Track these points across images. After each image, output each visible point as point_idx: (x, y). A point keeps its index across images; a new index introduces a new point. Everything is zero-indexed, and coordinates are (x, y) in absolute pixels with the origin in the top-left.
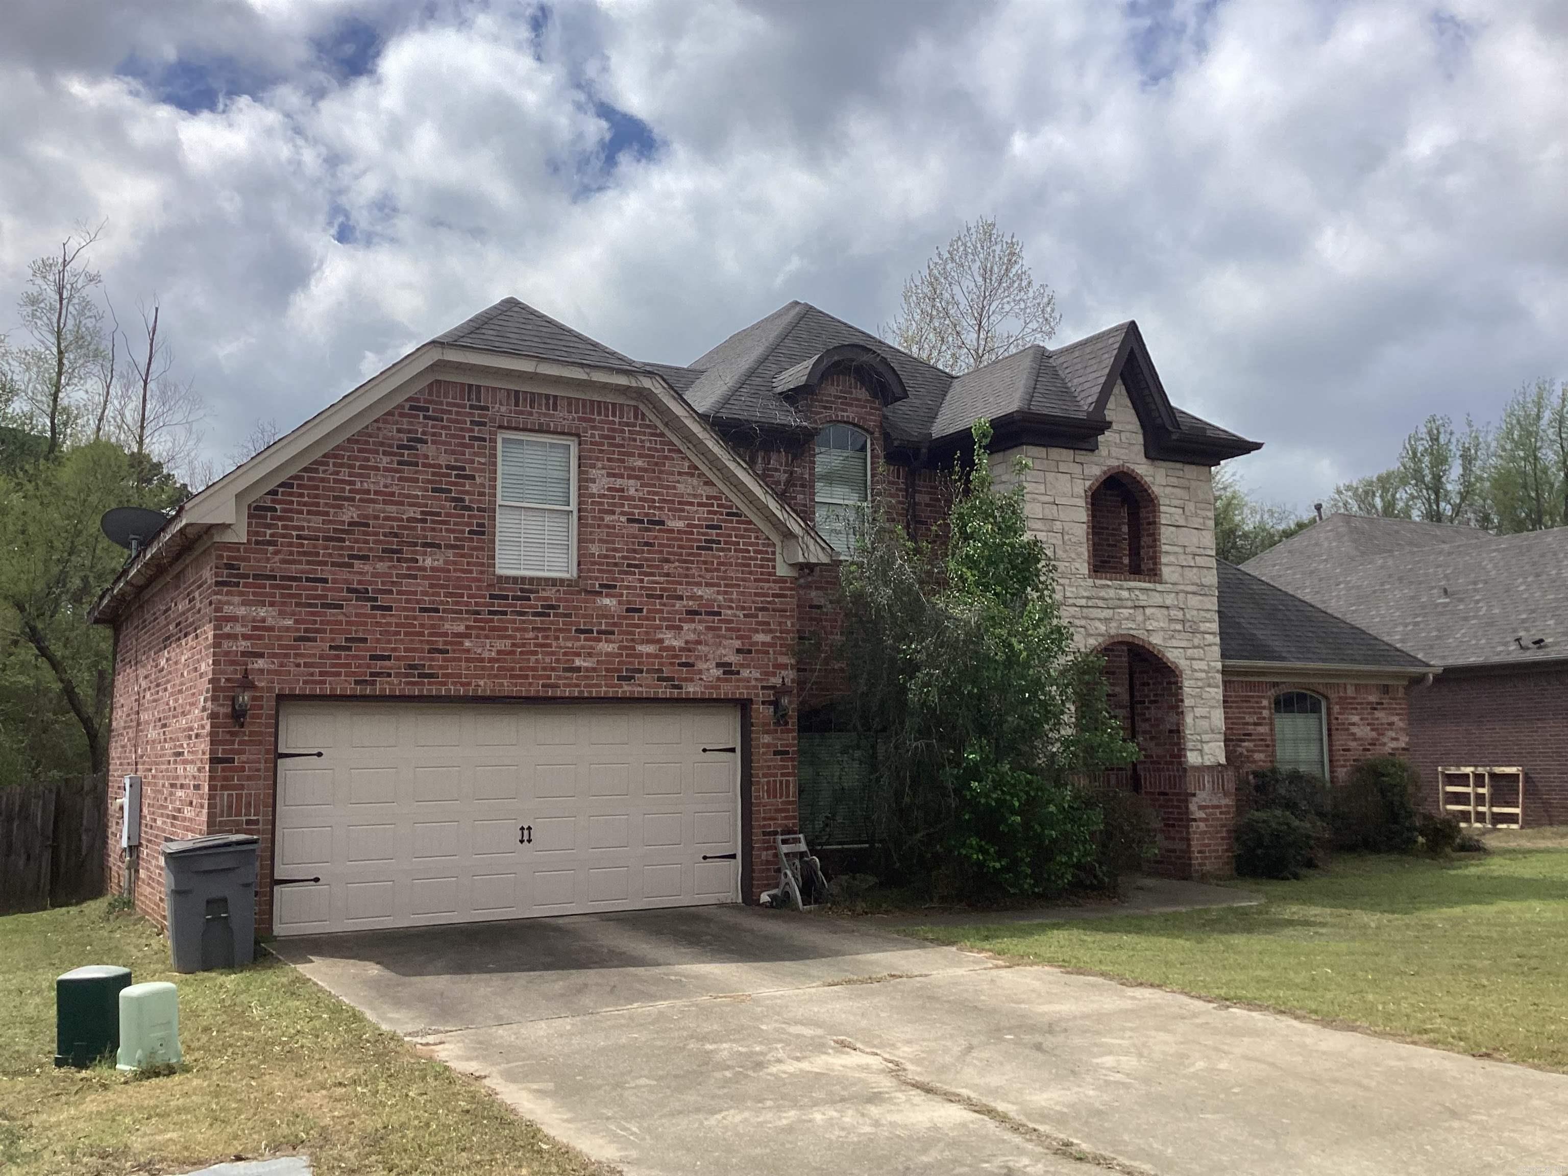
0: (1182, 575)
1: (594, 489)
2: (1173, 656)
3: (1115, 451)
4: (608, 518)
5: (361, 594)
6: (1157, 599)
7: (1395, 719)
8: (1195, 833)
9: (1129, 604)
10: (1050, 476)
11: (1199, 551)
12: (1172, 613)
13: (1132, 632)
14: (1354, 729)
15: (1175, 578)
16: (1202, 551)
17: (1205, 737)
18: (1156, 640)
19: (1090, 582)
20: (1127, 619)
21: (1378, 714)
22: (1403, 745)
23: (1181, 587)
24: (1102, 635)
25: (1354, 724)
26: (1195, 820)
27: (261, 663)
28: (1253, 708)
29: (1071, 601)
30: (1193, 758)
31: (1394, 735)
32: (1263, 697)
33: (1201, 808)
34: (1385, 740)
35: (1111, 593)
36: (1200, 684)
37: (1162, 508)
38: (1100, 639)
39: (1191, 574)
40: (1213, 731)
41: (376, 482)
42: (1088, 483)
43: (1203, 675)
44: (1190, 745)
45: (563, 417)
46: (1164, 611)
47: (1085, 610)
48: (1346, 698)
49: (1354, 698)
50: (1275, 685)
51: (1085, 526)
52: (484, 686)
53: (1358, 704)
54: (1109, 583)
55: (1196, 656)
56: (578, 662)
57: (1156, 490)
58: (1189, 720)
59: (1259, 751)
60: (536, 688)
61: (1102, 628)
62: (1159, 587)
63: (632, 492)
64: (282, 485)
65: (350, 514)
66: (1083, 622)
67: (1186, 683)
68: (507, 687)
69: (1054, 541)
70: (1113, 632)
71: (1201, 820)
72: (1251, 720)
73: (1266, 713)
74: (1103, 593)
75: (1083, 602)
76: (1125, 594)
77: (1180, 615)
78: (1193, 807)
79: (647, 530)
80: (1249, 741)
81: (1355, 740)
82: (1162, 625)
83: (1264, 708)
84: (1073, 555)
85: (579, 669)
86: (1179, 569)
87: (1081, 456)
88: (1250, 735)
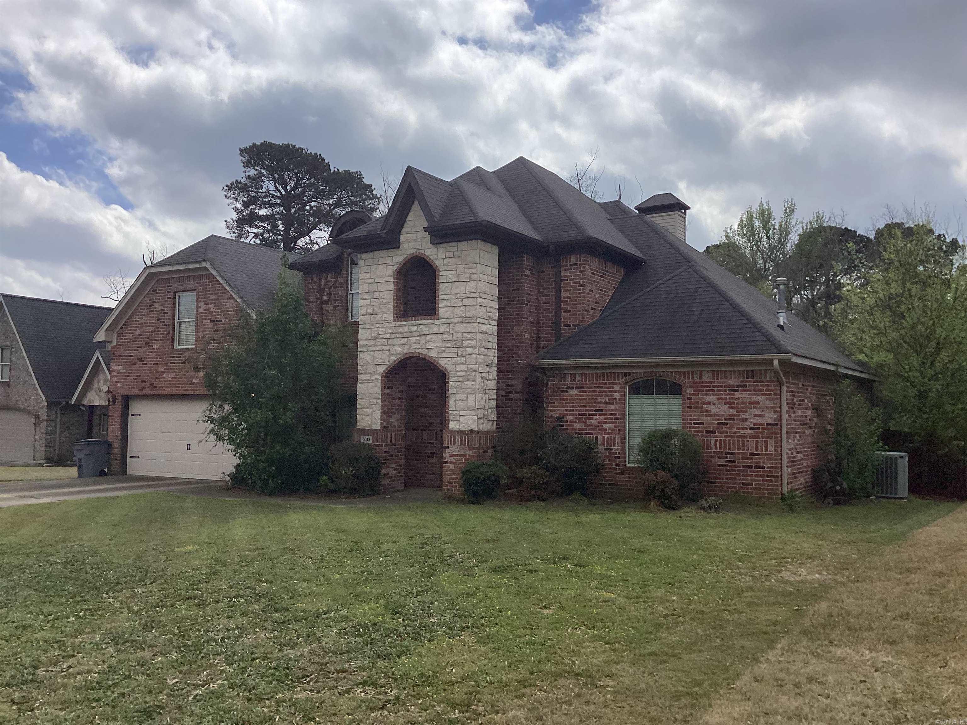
0: (453, 312)
1: (201, 310)
2: (445, 363)
3: (412, 245)
4: (204, 321)
5: (140, 360)
6: (435, 329)
7: (760, 399)
8: (447, 471)
9: (416, 334)
10: (373, 268)
11: (465, 296)
12: (445, 336)
13: (417, 351)
14: (711, 407)
15: (448, 314)
16: (468, 295)
17: (462, 413)
18: (433, 354)
19: (394, 324)
20: (415, 343)
21: (737, 395)
22: (769, 421)
23: (452, 320)
24: (399, 354)
25: (709, 403)
26: (447, 463)
27: (119, 385)
28: (605, 392)
29: (381, 336)
30: (453, 425)
31: (758, 412)
32: (616, 384)
33: (451, 456)
34: (747, 416)
35: (406, 329)
36: (461, 379)
37: (441, 273)
38: (398, 356)
39: (458, 311)
40: (468, 409)
41: (144, 319)
42: (395, 267)
43: (464, 374)
44: (451, 417)
45: (192, 284)
46: (440, 336)
47: (390, 340)
48: (702, 382)
49: (711, 382)
50: (626, 374)
51: (392, 292)
52: (168, 391)
53: (716, 387)
54: (405, 323)
55: (459, 362)
56: (194, 381)
57: (437, 263)
58: (451, 402)
59: (609, 423)
60: (181, 391)
61: (399, 349)
62: (437, 322)
63: (212, 310)
64: (124, 325)
65: (138, 332)
66: (388, 347)
67: (451, 380)
68: (174, 391)
69: (374, 304)
70: (405, 351)
71: (451, 463)
72: (603, 401)
73: (616, 395)
74: (401, 330)
75: (388, 336)
76: (414, 328)
77: (449, 337)
78: (446, 455)
79: (216, 325)
80: (599, 415)
81: (710, 415)
82: (437, 344)
83: (616, 391)
84: (385, 310)
85: (194, 383)
86: (451, 309)
87: (392, 252)
88: (602, 411)
